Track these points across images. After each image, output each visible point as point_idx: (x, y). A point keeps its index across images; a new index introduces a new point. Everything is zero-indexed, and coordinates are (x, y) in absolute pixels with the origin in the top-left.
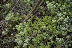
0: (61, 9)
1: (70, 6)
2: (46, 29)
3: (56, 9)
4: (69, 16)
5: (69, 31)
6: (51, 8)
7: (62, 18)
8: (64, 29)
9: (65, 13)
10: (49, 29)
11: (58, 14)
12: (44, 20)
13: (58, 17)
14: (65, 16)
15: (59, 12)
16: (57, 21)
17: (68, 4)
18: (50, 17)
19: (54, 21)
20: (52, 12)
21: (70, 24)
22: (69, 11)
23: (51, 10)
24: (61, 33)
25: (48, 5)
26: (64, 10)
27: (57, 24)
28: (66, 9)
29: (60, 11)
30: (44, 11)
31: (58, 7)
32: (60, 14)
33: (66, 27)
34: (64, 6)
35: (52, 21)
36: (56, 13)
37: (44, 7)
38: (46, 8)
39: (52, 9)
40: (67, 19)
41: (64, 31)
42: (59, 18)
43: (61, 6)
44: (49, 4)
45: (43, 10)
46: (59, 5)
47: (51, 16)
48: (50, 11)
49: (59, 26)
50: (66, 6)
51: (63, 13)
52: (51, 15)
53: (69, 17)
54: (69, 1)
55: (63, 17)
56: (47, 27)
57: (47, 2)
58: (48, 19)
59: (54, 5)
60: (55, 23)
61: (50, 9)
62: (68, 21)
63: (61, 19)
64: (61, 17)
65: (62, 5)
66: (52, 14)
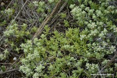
0: (94, 17)
1: (108, 12)
2: (71, 49)
3: (86, 17)
4: (107, 28)
5: (108, 52)
6: (78, 15)
7: (96, 31)
8: (99, 49)
9: (101, 23)
10: (75, 50)
11: (89, 25)
12: (67, 34)
13: (89, 29)
14: (101, 28)
15: (90, 21)
16: (89, 36)
17: (106, 8)
18: (76, 30)
19: (83, 36)
20: (80, 22)
21: (108, 40)
22: (107, 19)
23: (79, 18)
24: (94, 56)
25: (73, 11)
26: (100, 18)
27: (88, 42)
28: (102, 18)
29: (93, 20)
30: (67, 20)
31: (89, 14)
32: (93, 25)
33: (102, 46)
34: (99, 12)
35: (79, 36)
36: (86, 23)
37: (67, 14)
38: (71, 15)
39: (80, 16)
40: (104, 33)
41: (99, 52)
42: (91, 31)
43: (94, 12)
44: (75, 9)
45: (65, 19)
46: (91, 11)
47: (79, 28)
48: (77, 20)
49: (92, 44)
50: (102, 12)
51: (98, 23)
52: (77, 27)
53: (108, 30)
54: (107, 4)
55: (98, 30)
56: (72, 47)
57: (72, 6)
58: (73, 33)
59: (82, 11)
60: (84, 39)
61: (77, 17)
62: (105, 35)
63: (94, 33)
64: (94, 30)
65: (95, 10)
66: (80, 25)
